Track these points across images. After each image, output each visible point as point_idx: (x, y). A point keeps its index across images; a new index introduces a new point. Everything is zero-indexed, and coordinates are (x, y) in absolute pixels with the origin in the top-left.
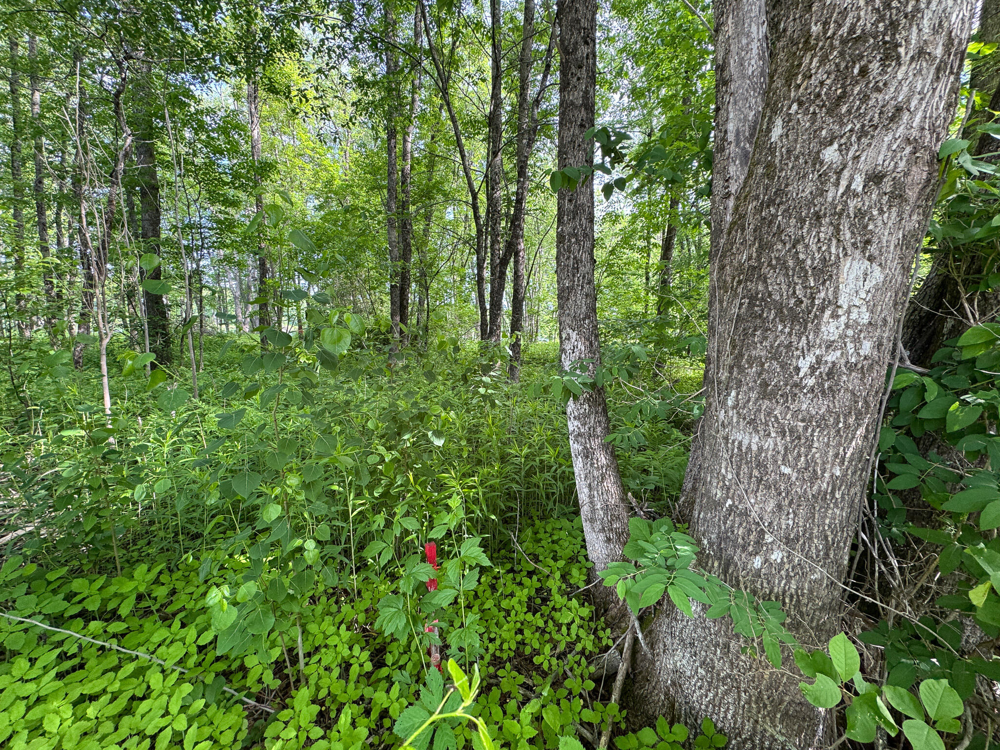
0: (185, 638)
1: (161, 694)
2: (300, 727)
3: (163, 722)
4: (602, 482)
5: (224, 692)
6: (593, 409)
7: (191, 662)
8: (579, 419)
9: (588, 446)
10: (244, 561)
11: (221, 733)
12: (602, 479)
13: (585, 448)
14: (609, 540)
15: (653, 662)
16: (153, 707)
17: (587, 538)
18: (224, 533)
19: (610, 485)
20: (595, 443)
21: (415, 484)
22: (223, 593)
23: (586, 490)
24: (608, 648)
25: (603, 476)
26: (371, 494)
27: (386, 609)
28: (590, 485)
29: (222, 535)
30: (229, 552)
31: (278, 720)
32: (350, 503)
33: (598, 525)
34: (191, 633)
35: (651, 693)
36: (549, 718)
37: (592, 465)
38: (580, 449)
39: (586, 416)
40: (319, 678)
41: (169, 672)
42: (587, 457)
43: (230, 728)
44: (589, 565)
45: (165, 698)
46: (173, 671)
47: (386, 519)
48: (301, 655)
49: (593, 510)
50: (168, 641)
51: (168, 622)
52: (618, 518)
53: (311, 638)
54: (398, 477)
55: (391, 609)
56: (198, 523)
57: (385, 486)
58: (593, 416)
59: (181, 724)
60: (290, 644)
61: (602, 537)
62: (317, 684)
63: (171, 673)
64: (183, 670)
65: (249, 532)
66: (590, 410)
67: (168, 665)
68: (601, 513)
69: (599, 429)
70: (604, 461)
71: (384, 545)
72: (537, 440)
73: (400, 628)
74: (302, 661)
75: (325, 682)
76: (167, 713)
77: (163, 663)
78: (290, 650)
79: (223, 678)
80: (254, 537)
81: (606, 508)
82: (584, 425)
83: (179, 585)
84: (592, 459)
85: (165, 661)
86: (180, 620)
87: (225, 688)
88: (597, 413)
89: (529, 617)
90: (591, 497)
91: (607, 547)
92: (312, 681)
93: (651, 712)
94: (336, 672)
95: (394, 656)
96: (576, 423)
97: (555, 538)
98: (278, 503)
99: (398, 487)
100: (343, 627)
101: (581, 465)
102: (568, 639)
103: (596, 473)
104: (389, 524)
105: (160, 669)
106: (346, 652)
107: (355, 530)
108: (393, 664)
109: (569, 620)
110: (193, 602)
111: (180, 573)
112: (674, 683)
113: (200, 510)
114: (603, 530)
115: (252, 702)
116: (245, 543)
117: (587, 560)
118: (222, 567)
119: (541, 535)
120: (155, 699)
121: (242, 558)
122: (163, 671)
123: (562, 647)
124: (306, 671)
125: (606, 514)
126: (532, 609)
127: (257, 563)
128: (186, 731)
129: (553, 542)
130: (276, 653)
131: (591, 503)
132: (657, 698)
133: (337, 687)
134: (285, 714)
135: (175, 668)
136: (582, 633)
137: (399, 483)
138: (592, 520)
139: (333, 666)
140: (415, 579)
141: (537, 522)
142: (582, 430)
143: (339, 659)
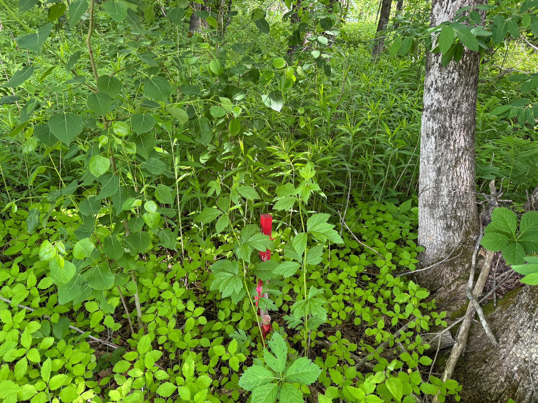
0: (26, 280)
1: (12, 328)
2: (147, 369)
3: (19, 353)
4: (455, 166)
5: (70, 329)
6: (463, 80)
7: (36, 302)
8: (443, 90)
9: (447, 124)
10: (71, 216)
11: (73, 365)
12: (456, 163)
13: (444, 127)
14: (449, 227)
15: (496, 349)
16: (7, 339)
17: (422, 223)
18: (48, 188)
19: (463, 171)
20: (457, 121)
21: (246, 153)
22: (57, 249)
23: (433, 175)
24: (440, 328)
25: (457, 160)
26: (197, 160)
27: (222, 274)
28: (439, 169)
29: (46, 190)
30: (56, 205)
31: (124, 359)
32: (176, 168)
33: (439, 212)
34: (31, 277)
35: (488, 373)
36: (393, 390)
37: (447, 147)
38: (436, 126)
39: (453, 87)
40: (158, 326)
41: (16, 309)
42: (443, 137)
43: (80, 363)
44: (420, 249)
45: (16, 332)
46: (20, 309)
47: (222, 187)
48: (138, 304)
49: (437, 195)
50: (10, 282)
51: (8, 264)
52: (464, 206)
53: (145, 291)
54: (226, 145)
55: (227, 274)
56: (21, 176)
57: (212, 153)
58: (461, 89)
59: (35, 357)
60: (126, 293)
61: (441, 223)
62: (155, 331)
63: (19, 311)
64: (30, 309)
65: (74, 186)
66: (459, 80)
67: (15, 303)
68: (446, 199)
69: (465, 105)
70: (462, 143)
71: (220, 212)
72: (369, 117)
73: (237, 292)
74: (139, 309)
75: (163, 330)
76: (19, 346)
77: (9, 301)
78: (127, 298)
79: (67, 319)
80: (79, 191)
81: (452, 196)
82: (447, 98)
83: (13, 232)
84: (448, 140)
85: (10, 299)
86: (18, 264)
87: (71, 326)
88: (467, 84)
89: (359, 292)
90: (438, 182)
91: (445, 234)
92: (151, 328)
93: (484, 388)
94: (173, 323)
95: (226, 313)
96: (437, 96)
97: (379, 220)
98: (105, 156)
99: (225, 155)
100: (176, 284)
101: (433, 146)
102: (401, 317)
103: (449, 156)
104: (226, 191)
105: (7, 306)
106: (181, 307)
107: (181, 195)
108: (225, 320)
109: (405, 300)
110: (28, 249)
111: (12, 221)
112: (520, 370)
113: (20, 163)
114: (444, 217)
115: (96, 339)
116: (71, 197)
117: (417, 244)
118: (51, 220)
119: (363, 216)
120: (8, 331)
121: (69, 211)
122: (10, 308)
123: (394, 322)
124: (145, 319)
125: (451, 201)
126: (362, 285)
127: (89, 219)
128: (41, 363)
129: (378, 224)
130: (115, 302)
131: (436, 188)
132: (494, 379)
133: (175, 335)
134: (130, 356)
135: (21, 306)
136: (417, 313)
137: (227, 151)
138: (433, 206)
139: (170, 317)
140: (252, 248)
141: (360, 203)
142: (444, 105)
143: (175, 312)
